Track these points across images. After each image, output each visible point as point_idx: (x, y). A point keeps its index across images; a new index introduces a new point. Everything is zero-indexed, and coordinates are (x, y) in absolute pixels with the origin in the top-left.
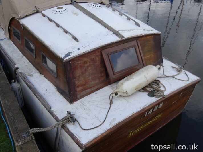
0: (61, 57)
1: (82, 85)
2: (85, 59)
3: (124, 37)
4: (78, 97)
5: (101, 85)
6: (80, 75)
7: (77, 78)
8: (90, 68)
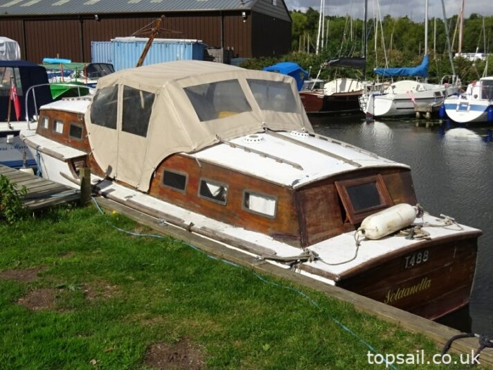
0: (287, 184)
1: (314, 225)
2: (316, 190)
3: (361, 166)
4: (310, 240)
5: (336, 230)
6: (310, 211)
7: (308, 213)
8: (321, 203)
